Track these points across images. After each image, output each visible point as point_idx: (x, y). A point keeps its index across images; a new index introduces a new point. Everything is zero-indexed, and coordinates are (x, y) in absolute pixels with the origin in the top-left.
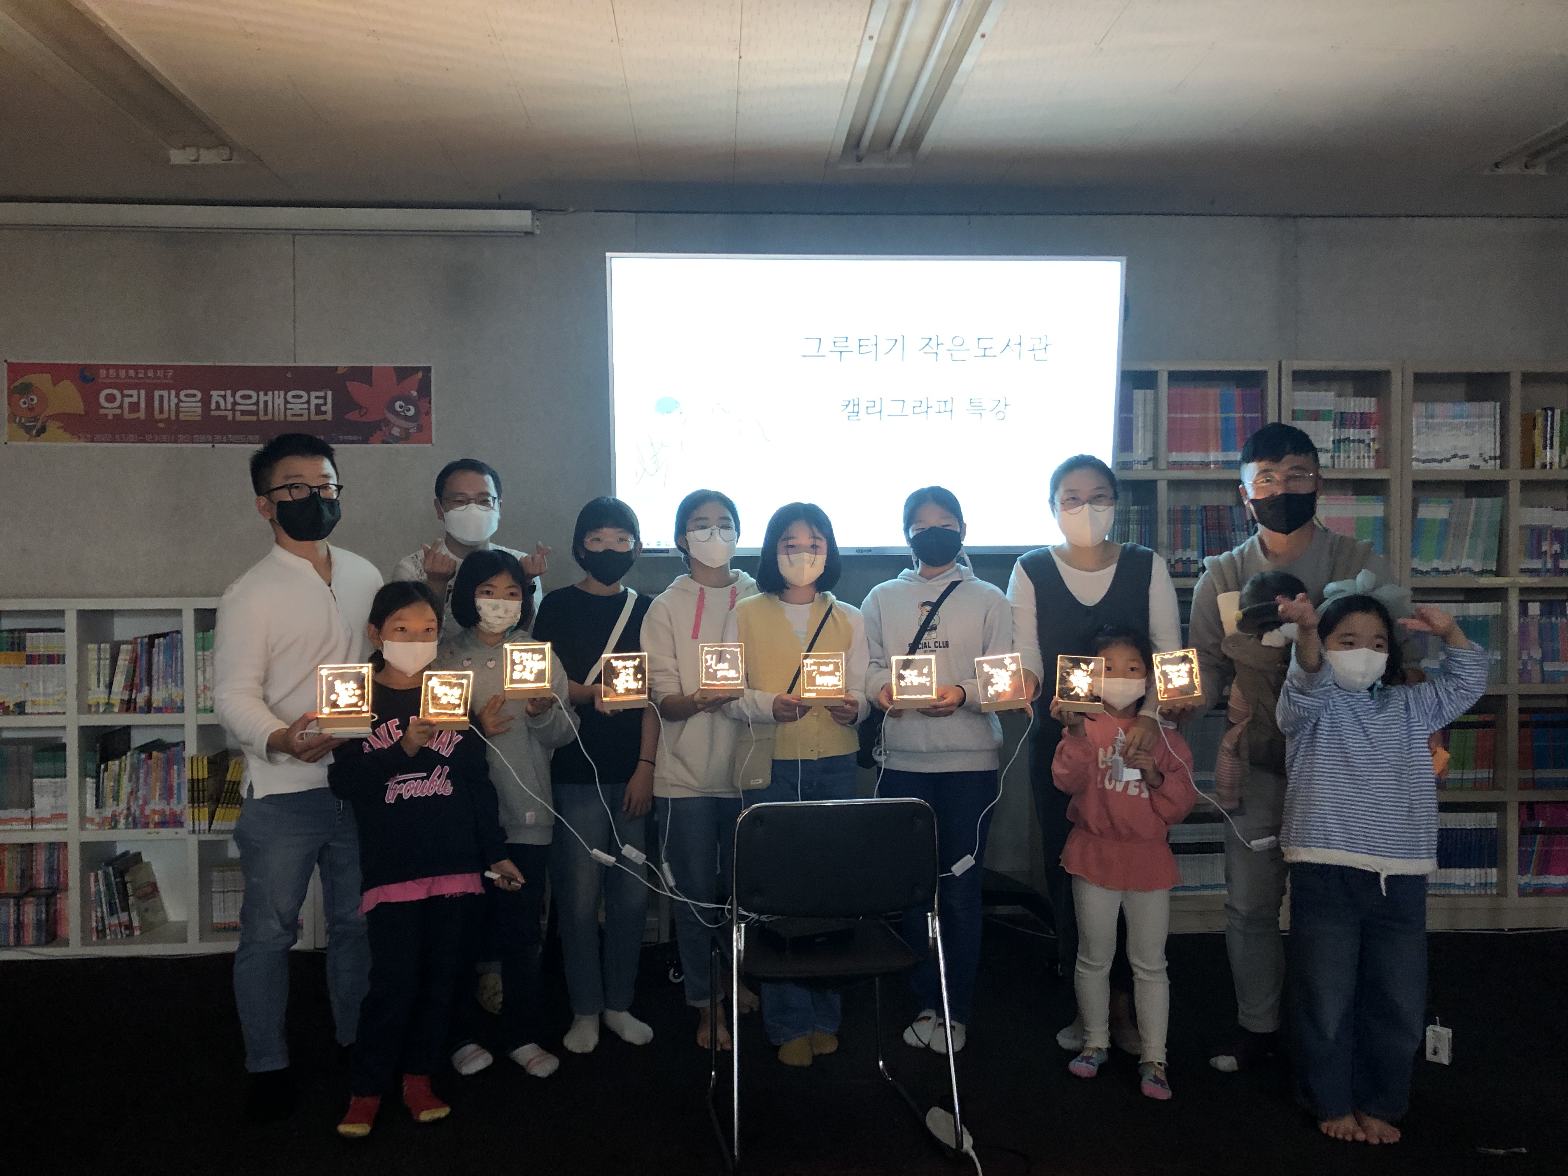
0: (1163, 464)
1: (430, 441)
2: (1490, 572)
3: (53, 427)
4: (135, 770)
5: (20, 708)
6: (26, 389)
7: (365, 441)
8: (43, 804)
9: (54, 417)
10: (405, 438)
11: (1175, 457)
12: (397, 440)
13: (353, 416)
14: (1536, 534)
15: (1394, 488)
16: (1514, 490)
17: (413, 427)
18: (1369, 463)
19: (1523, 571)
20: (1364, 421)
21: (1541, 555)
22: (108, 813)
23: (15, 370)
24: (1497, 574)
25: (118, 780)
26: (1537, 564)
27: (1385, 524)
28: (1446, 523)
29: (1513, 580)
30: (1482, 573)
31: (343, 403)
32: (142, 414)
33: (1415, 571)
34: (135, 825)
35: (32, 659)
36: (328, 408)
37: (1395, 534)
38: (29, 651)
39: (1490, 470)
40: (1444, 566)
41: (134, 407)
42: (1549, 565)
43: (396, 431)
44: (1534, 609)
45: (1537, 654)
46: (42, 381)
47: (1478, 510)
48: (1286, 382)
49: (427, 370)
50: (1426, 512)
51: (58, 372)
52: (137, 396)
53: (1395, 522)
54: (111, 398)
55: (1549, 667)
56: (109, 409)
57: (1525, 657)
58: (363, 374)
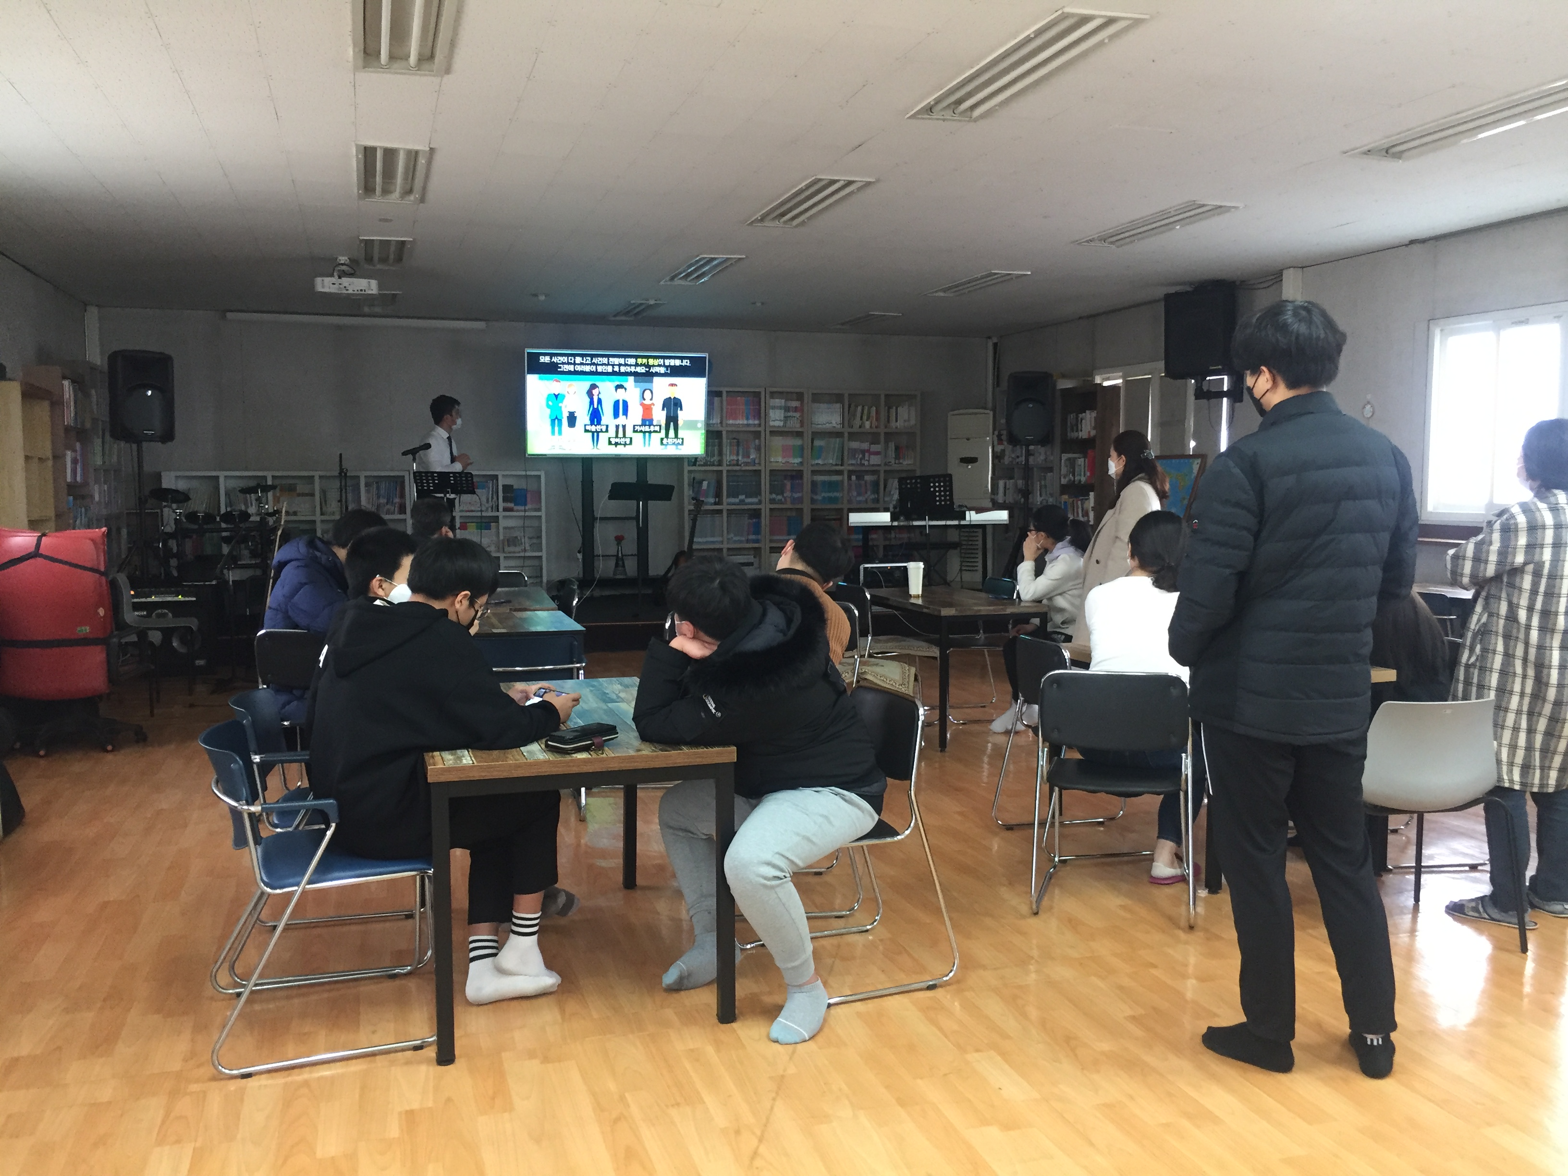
0: (724, 425)
2: (838, 465)
11: (729, 422)
14: (854, 451)
15: (805, 435)
16: (846, 435)
18: (798, 425)
19: (849, 464)
20: (796, 409)
21: (854, 457)
24: (842, 465)
26: (854, 462)
27: (802, 447)
28: (823, 446)
29: (846, 467)
30: (836, 465)
33: (813, 464)
35: (299, 495)
37: (805, 451)
39: (839, 428)
40: (820, 462)
42: (859, 462)
44: (854, 478)
45: (855, 494)
47: (835, 442)
48: (768, 396)
50: (817, 443)
53: (805, 446)
55: (859, 498)
57: (850, 494)
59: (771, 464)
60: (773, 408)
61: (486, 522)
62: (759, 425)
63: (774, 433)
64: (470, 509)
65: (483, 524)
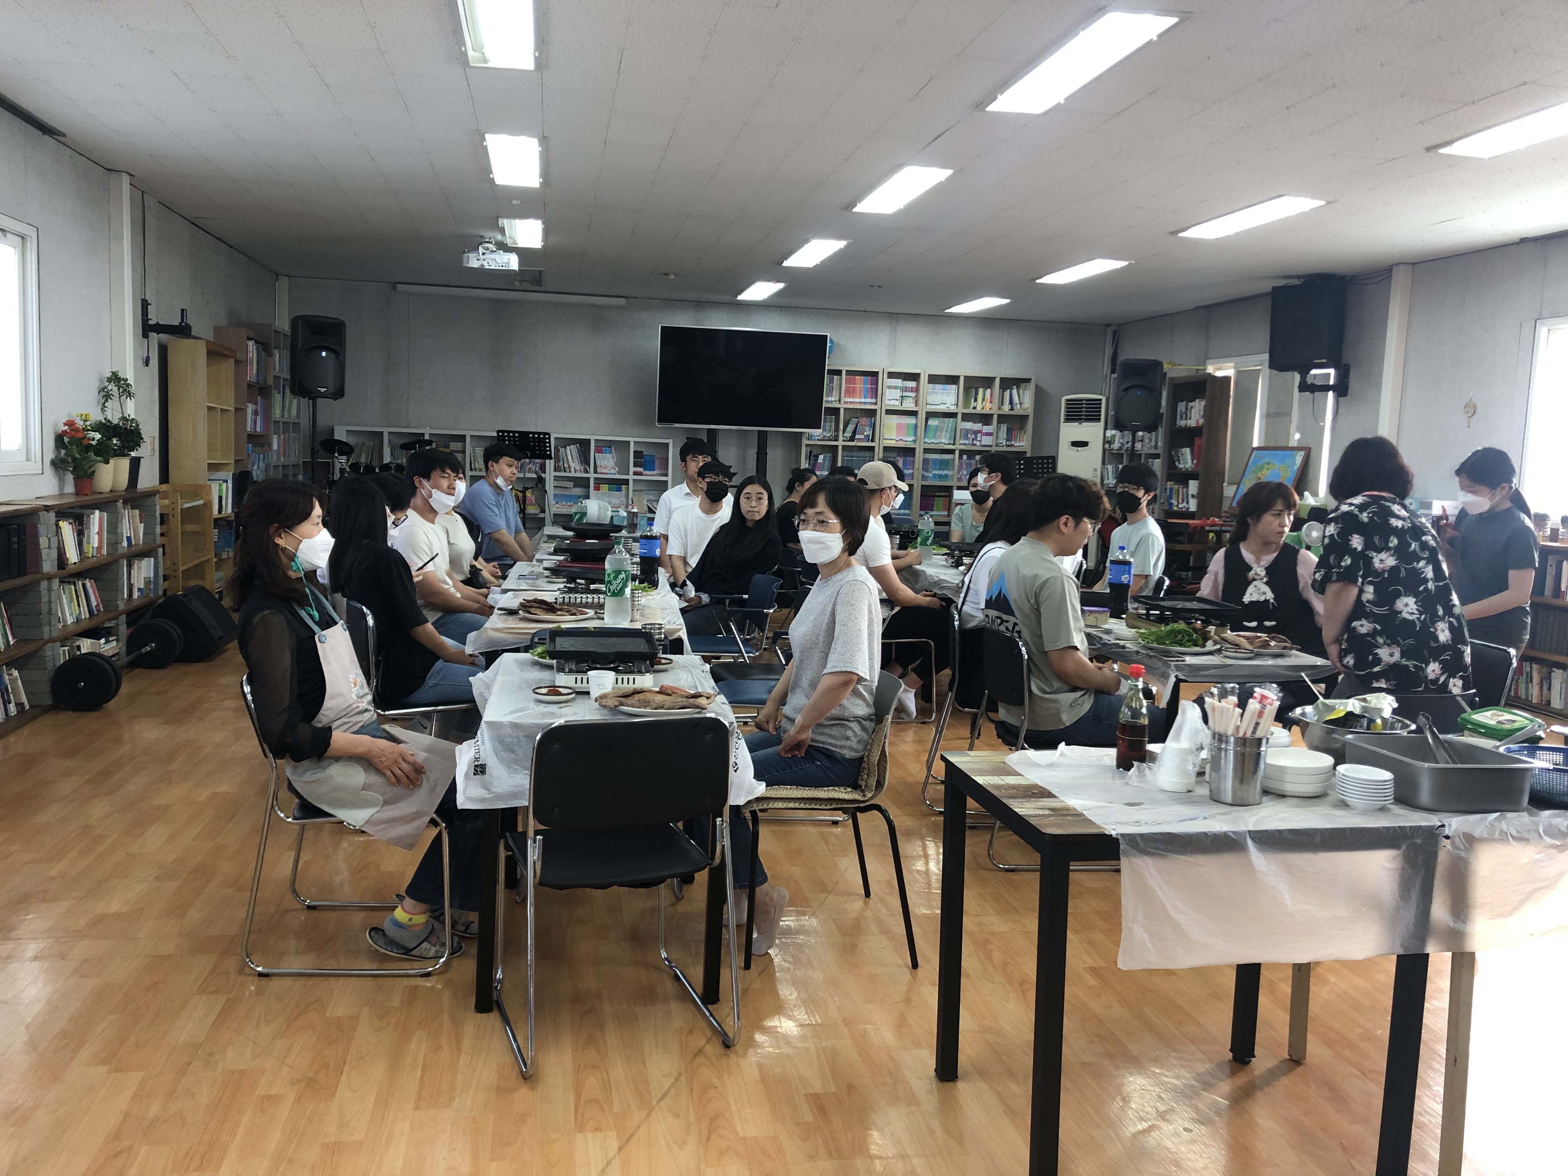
0: (842, 402)
2: (951, 444)
11: (848, 400)
14: (967, 432)
15: (920, 414)
16: (959, 416)
18: (913, 405)
19: (961, 444)
20: (912, 390)
21: (967, 438)
24: (953, 444)
26: (966, 442)
27: (916, 426)
28: (937, 426)
29: (958, 447)
30: (949, 444)
33: (925, 442)
37: (919, 430)
39: (953, 409)
40: (932, 440)
42: (970, 442)
44: (965, 457)
47: (948, 423)
48: (886, 376)
50: (933, 422)
53: (919, 425)
57: (961, 473)
59: (885, 441)
60: (890, 387)
61: (617, 484)
62: (876, 404)
63: (889, 412)
64: (604, 471)
65: (615, 486)
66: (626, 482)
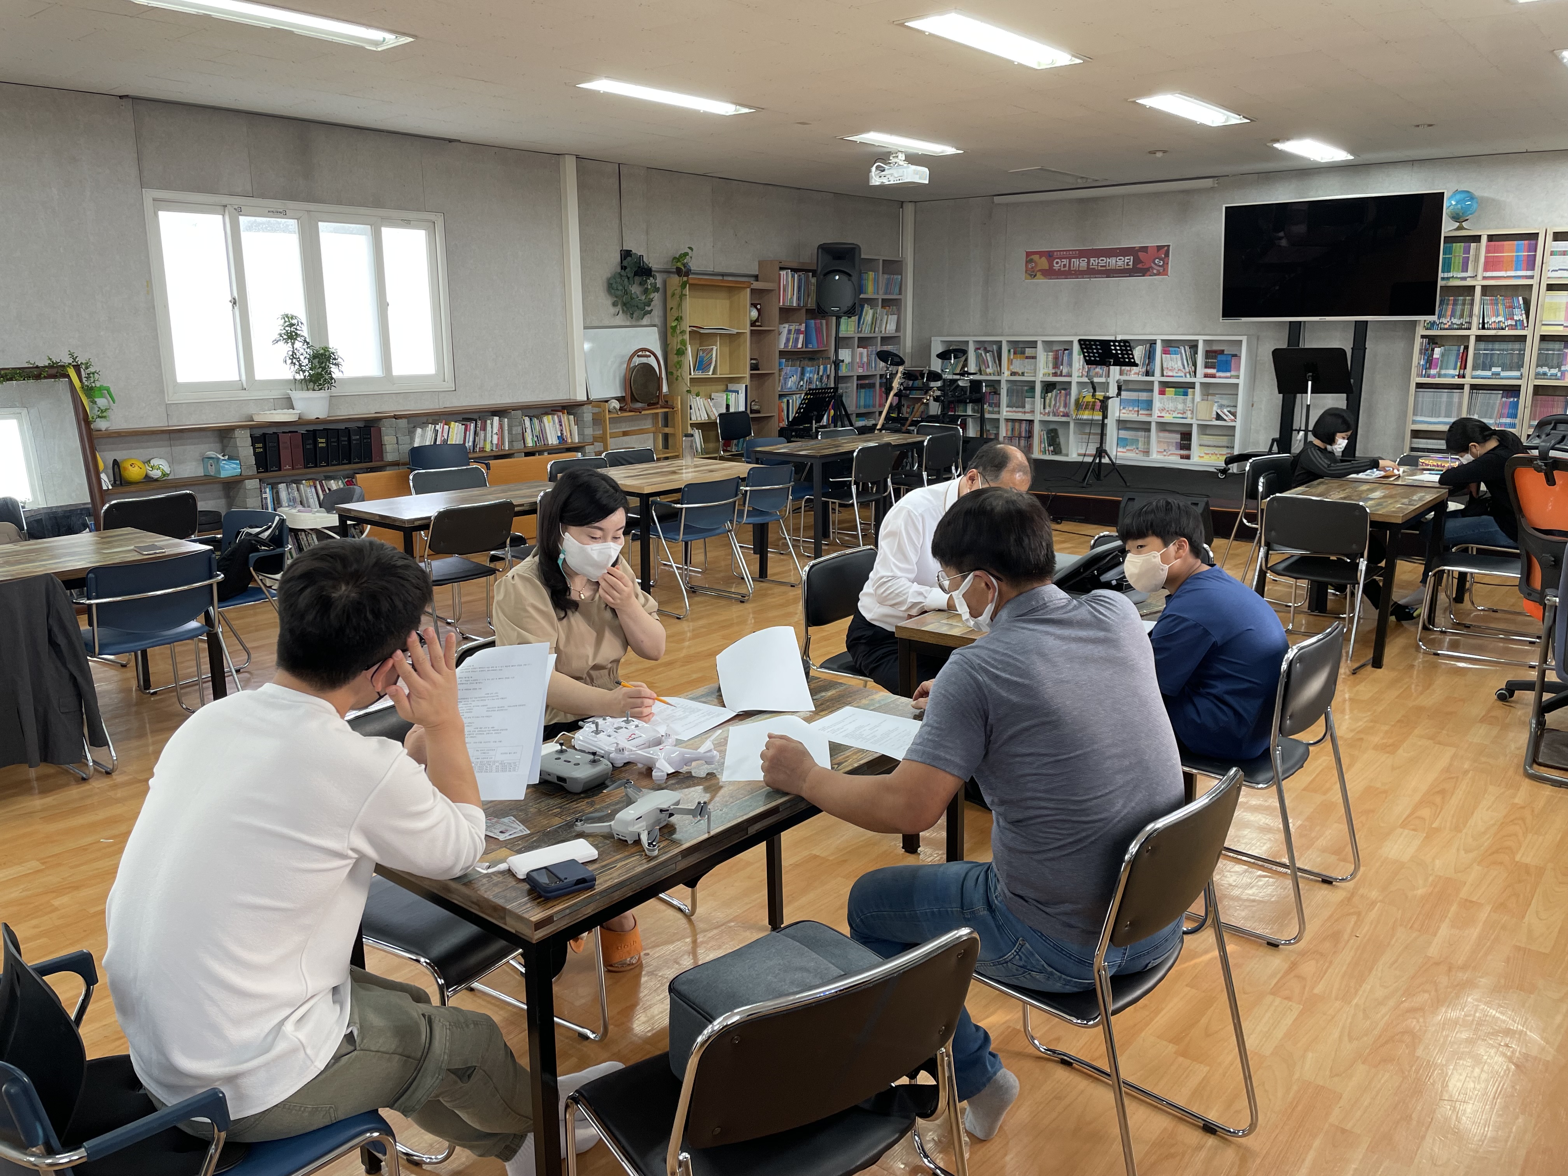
1: (1167, 275)
3: (1038, 274)
4: (1056, 396)
5: (1023, 374)
6: (1031, 261)
7: (1143, 276)
8: (1028, 407)
9: (1040, 270)
10: (1158, 274)
12: (1156, 275)
13: (1140, 266)
17: (1161, 269)
22: (1047, 411)
23: (1028, 254)
25: (1050, 400)
31: (1137, 261)
32: (1067, 268)
34: (1055, 415)
36: (1131, 263)
38: (1027, 355)
41: (1065, 266)
43: (1155, 271)
46: (1036, 257)
49: (1169, 246)
51: (1041, 254)
52: (1066, 261)
54: (1057, 263)
56: (1056, 267)
58: (1144, 249)
59: (1544, 328)
60: (1552, 253)
61: (1184, 388)
62: (1532, 277)
63: (1551, 287)
64: (1170, 374)
65: (1182, 390)
66: (1192, 386)
